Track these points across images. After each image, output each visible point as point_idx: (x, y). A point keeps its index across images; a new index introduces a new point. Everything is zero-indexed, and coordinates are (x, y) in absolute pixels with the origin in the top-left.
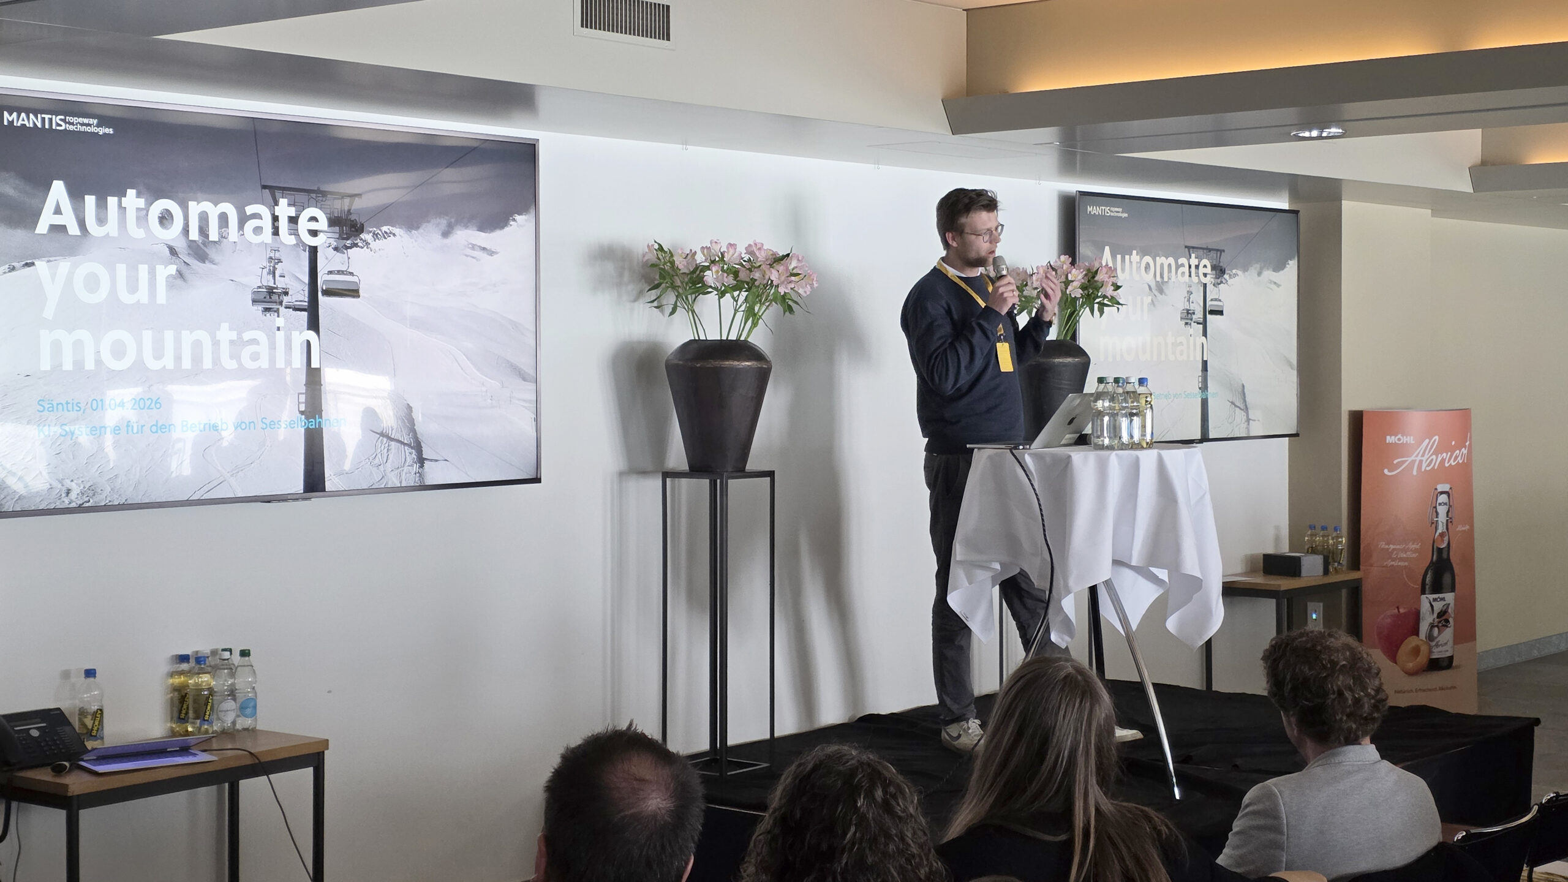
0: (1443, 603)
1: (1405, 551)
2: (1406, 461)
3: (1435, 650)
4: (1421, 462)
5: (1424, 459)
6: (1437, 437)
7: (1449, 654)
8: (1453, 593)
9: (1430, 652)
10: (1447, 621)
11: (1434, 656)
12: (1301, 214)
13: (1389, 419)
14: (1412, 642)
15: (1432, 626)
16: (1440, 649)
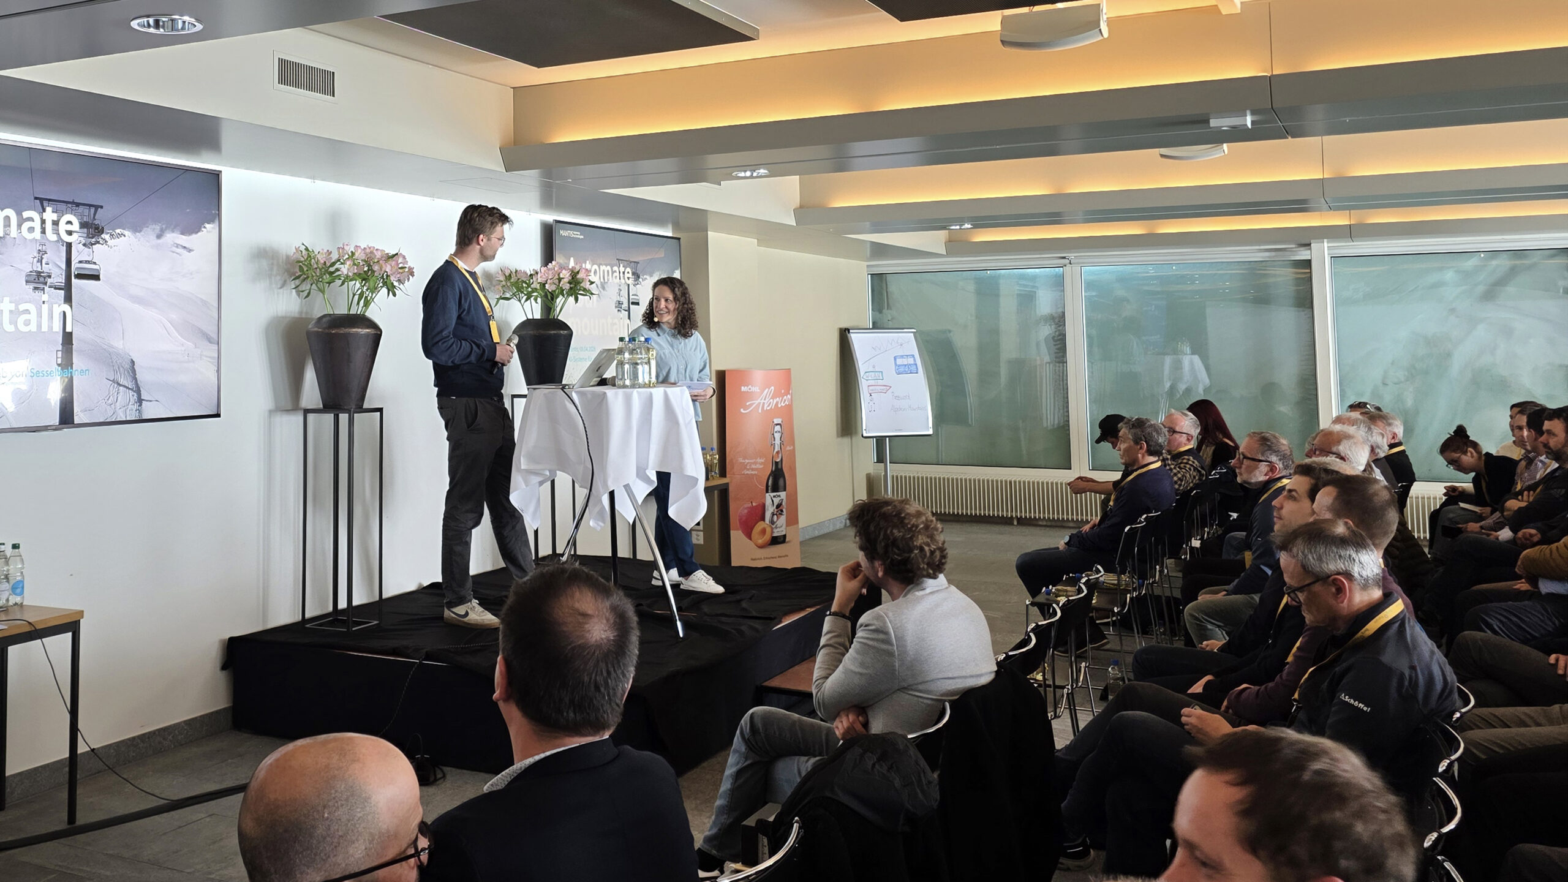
0: (779, 499)
1: (755, 463)
2: (754, 404)
3: (775, 530)
4: (764, 403)
5: (766, 402)
6: (773, 388)
7: (784, 533)
8: (785, 492)
9: (772, 532)
10: (782, 511)
11: (774, 535)
12: (681, 240)
13: (742, 375)
14: (760, 526)
15: (773, 514)
16: (778, 530)
